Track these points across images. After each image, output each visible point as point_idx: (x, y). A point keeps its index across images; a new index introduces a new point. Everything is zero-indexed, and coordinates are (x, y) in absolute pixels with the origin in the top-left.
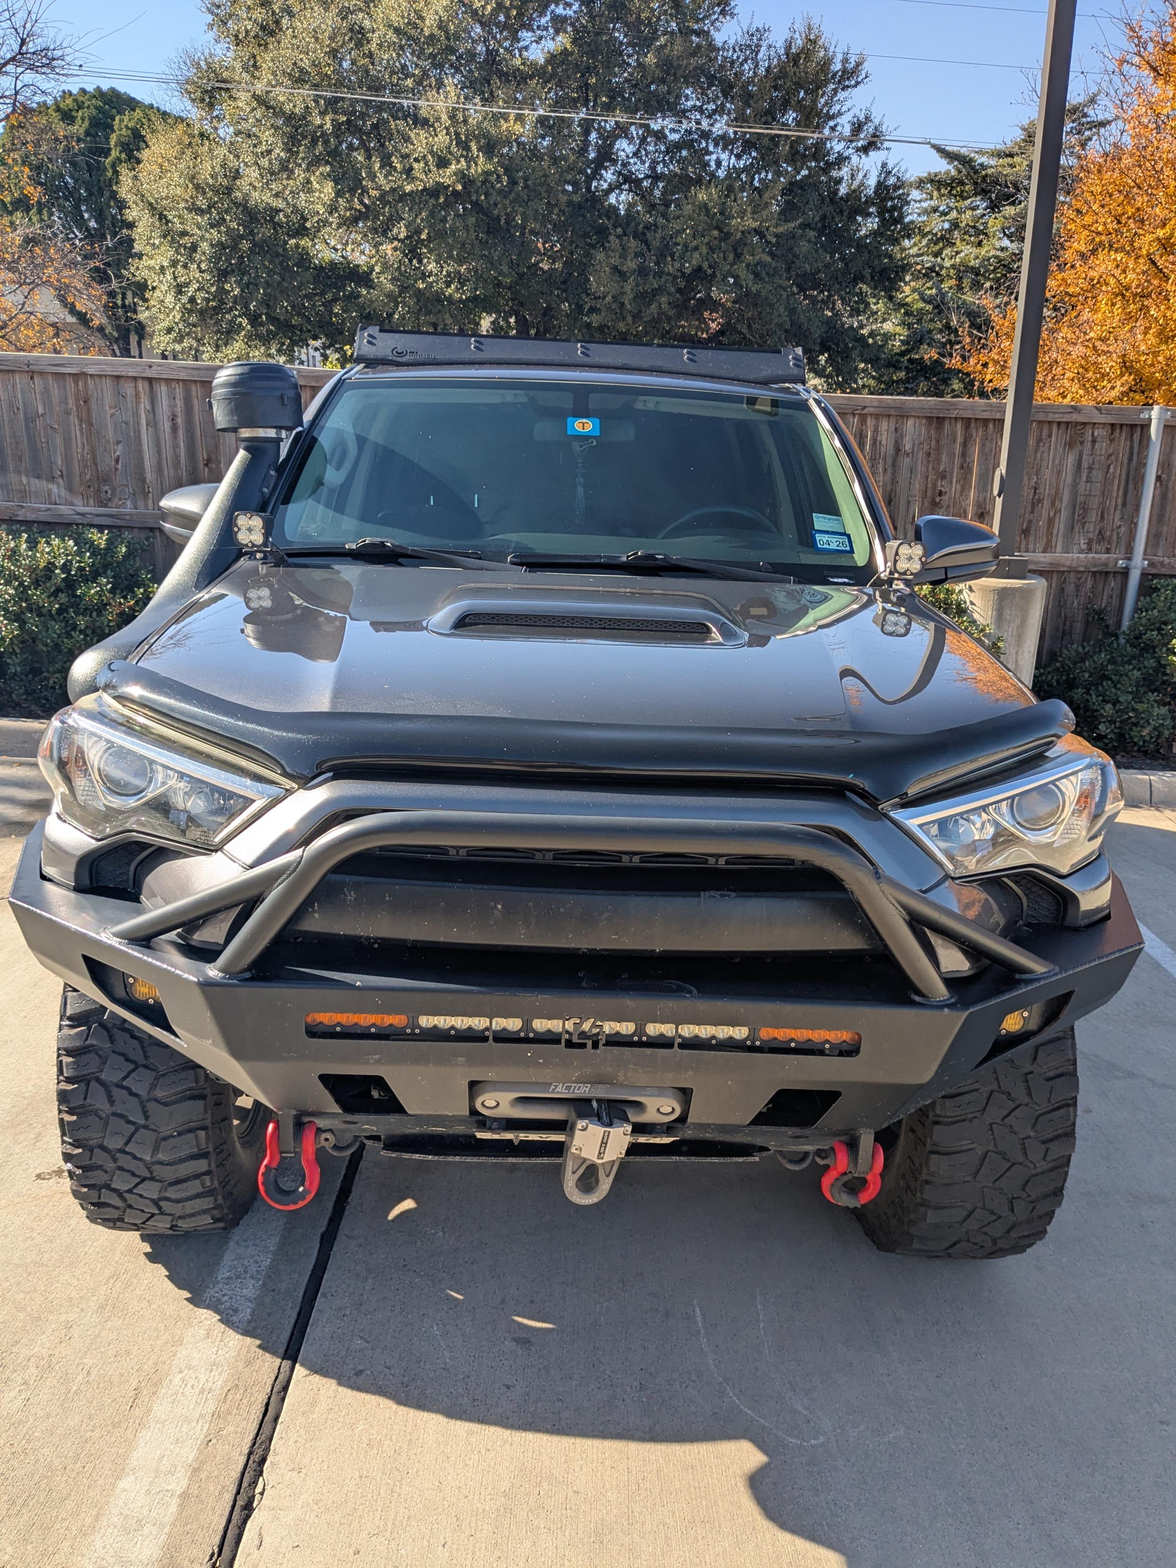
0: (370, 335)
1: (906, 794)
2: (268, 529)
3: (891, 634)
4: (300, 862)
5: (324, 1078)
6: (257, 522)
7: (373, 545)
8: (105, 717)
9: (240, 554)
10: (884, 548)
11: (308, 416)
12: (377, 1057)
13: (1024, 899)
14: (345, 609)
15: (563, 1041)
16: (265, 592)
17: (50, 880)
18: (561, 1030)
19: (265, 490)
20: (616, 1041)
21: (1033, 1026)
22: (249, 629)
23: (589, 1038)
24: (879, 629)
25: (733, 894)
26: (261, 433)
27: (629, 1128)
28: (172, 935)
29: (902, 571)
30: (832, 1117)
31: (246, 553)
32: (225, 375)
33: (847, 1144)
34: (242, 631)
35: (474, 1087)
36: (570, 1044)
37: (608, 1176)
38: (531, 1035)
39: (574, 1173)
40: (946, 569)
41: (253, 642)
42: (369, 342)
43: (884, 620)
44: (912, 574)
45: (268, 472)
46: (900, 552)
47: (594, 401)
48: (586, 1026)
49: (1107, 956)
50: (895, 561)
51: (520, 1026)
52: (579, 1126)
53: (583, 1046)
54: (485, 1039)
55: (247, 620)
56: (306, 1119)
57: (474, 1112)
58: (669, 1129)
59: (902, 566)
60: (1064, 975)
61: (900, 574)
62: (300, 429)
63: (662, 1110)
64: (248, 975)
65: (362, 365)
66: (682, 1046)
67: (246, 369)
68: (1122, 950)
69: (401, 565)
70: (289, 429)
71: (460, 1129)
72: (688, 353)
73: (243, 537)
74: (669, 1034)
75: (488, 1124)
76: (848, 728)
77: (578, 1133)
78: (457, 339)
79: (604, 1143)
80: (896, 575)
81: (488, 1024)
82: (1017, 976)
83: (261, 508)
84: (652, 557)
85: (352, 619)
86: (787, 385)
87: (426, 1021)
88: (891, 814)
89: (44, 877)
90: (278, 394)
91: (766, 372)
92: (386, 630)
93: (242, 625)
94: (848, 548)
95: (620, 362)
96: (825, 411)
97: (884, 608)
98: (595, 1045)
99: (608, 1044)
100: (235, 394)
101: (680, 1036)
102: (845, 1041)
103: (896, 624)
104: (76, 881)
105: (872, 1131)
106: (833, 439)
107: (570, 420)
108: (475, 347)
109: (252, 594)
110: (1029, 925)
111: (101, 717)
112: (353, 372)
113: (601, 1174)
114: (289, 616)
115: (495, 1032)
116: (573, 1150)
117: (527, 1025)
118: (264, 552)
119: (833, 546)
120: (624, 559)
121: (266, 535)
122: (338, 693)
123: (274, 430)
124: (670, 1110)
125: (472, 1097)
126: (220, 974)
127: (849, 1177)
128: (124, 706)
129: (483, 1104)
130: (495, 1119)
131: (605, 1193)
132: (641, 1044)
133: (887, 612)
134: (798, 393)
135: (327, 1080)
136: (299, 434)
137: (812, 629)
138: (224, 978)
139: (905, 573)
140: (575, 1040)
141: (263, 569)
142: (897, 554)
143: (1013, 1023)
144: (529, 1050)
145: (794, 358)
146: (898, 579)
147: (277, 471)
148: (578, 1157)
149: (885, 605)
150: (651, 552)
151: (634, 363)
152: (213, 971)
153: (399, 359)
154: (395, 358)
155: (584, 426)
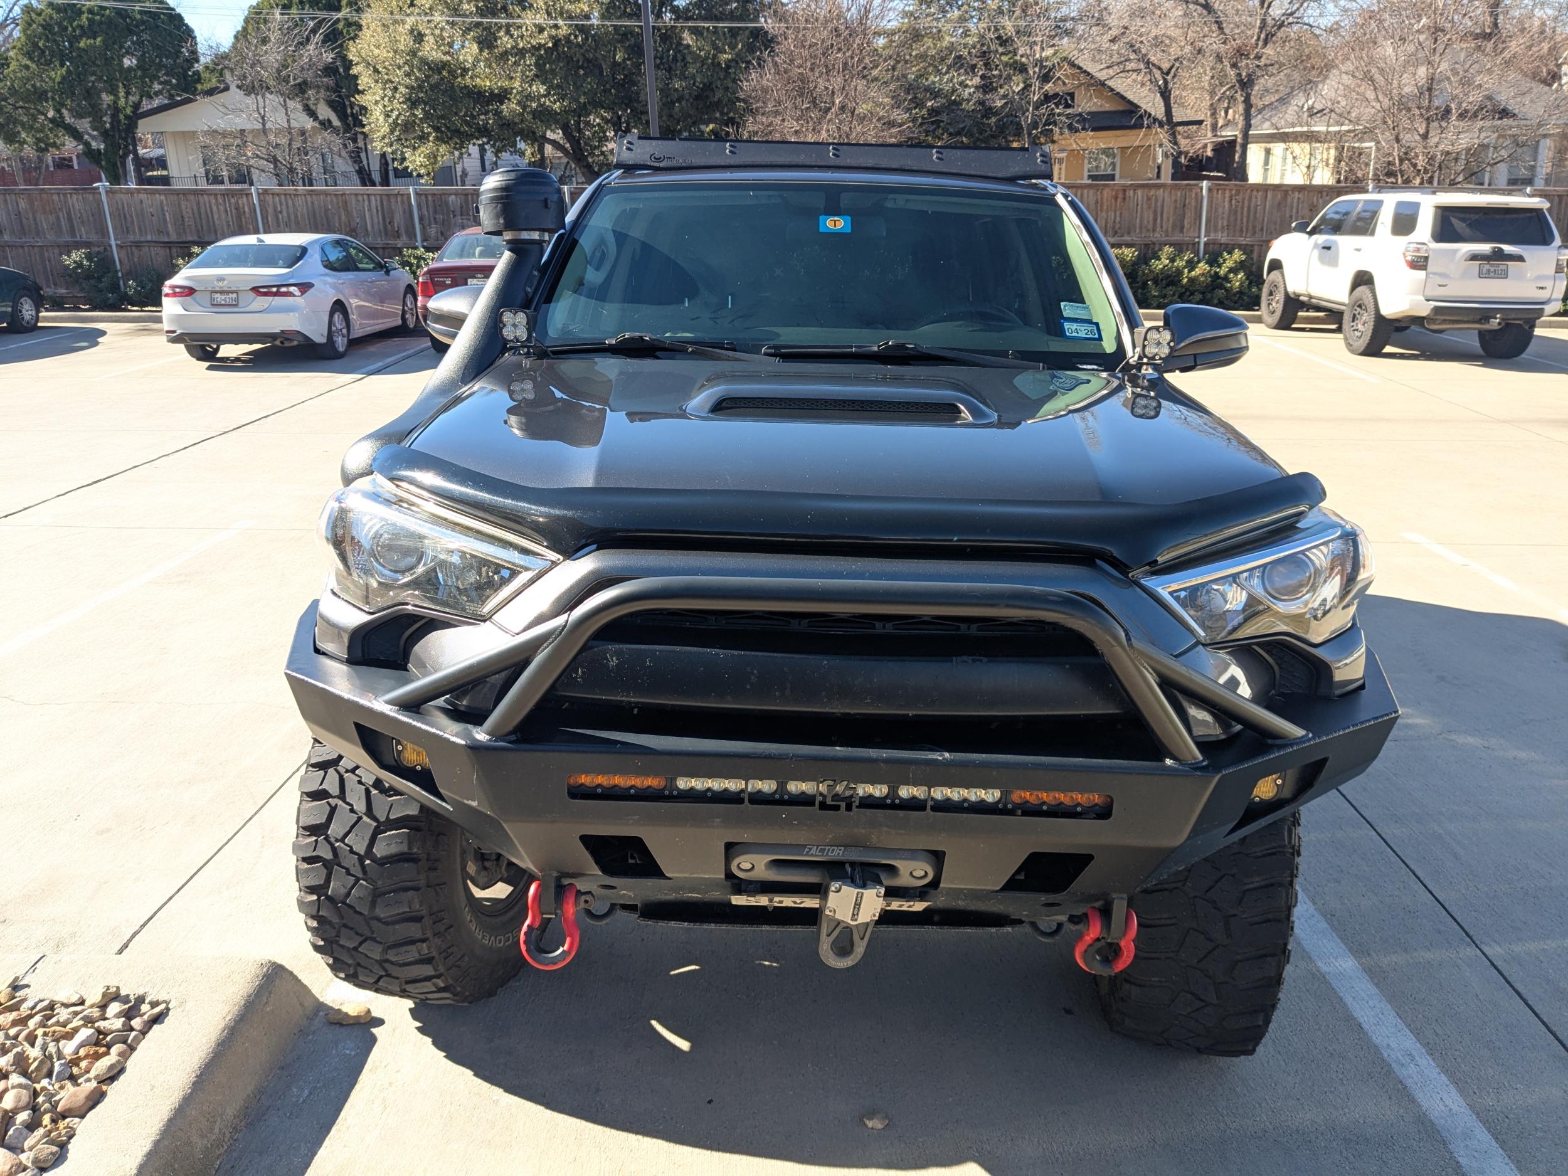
0: (629, 143)
1: (1156, 561)
2: (531, 326)
3: (1141, 416)
4: (565, 626)
5: (586, 840)
6: (521, 318)
7: (632, 339)
8: (379, 497)
9: (504, 349)
10: (1132, 334)
11: (570, 218)
12: (637, 817)
13: (1276, 668)
14: (606, 402)
15: (817, 803)
16: (529, 385)
17: (324, 654)
18: (815, 792)
19: (529, 289)
20: (869, 803)
21: (1287, 794)
22: (513, 420)
23: (843, 799)
24: (1129, 412)
25: (985, 659)
26: (525, 235)
27: (882, 891)
28: (441, 701)
29: (1150, 355)
30: (1085, 881)
31: (512, 348)
32: (492, 182)
33: (1100, 910)
34: (506, 422)
35: (731, 850)
36: (823, 806)
37: (862, 939)
38: (786, 797)
39: (828, 935)
40: (1195, 355)
41: (517, 432)
42: (628, 149)
43: (1134, 403)
44: (1161, 358)
45: (531, 272)
46: (1148, 337)
47: (845, 200)
48: (839, 788)
49: (1362, 723)
50: (1144, 347)
51: (775, 788)
52: (833, 888)
53: (837, 808)
54: (741, 801)
55: (510, 411)
56: (566, 882)
57: (730, 875)
58: (921, 893)
59: (1151, 350)
60: (1317, 741)
61: (1149, 358)
62: (562, 231)
63: (915, 874)
64: (513, 738)
65: (622, 171)
66: (933, 809)
67: (512, 176)
68: (1377, 718)
69: (658, 358)
70: (551, 232)
71: (715, 895)
72: (937, 152)
73: (508, 333)
74: (922, 797)
75: (743, 887)
76: (1098, 498)
77: (832, 895)
78: (713, 144)
79: (858, 905)
80: (1145, 360)
81: (744, 786)
82: (1270, 741)
83: (525, 305)
84: (902, 347)
85: (611, 410)
86: (1033, 181)
87: (683, 783)
88: (1142, 581)
89: (317, 651)
90: (542, 198)
91: (1015, 169)
92: (641, 420)
93: (505, 416)
94: (1097, 336)
95: (870, 163)
96: (1072, 204)
97: (1133, 393)
98: (849, 808)
99: (860, 806)
100: (501, 198)
101: (932, 799)
102: (1096, 805)
103: (1146, 407)
104: (349, 653)
105: (1125, 896)
106: (1081, 233)
107: (822, 218)
108: (730, 151)
109: (516, 387)
110: (1282, 694)
111: (375, 497)
112: (612, 177)
113: (856, 937)
114: (551, 408)
115: (750, 794)
116: (827, 912)
117: (782, 785)
118: (528, 347)
119: (1082, 334)
120: (875, 349)
121: (530, 332)
122: (600, 472)
123: (538, 233)
124: (923, 873)
125: (728, 860)
126: (488, 737)
127: (1103, 942)
128: (398, 486)
129: (738, 866)
130: (750, 882)
131: (859, 957)
132: (893, 807)
133: (1136, 396)
134: (1045, 189)
135: (588, 841)
136: (561, 236)
137: (1063, 413)
138: (490, 740)
139: (1153, 358)
140: (829, 802)
141: (526, 363)
142: (1145, 339)
143: (1266, 789)
144: (784, 812)
145: (1041, 155)
146: (1147, 364)
147: (539, 271)
148: (833, 919)
149: (1134, 390)
150: (903, 342)
151: (884, 163)
152: (481, 735)
153: (657, 165)
154: (653, 164)
155: (835, 224)
